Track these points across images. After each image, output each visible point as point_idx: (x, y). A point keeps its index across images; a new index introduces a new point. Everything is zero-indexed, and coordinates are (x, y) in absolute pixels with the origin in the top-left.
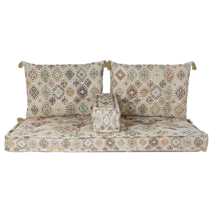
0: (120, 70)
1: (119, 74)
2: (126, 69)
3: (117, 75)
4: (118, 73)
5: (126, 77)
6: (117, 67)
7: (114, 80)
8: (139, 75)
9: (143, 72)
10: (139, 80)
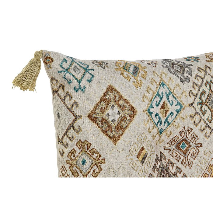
0: (111, 89)
1: (109, 111)
2: (133, 79)
3: (100, 115)
4: (103, 105)
5: (140, 117)
6: (88, 76)
7: (84, 145)
8: (191, 105)
9: (203, 87)
10: (190, 130)
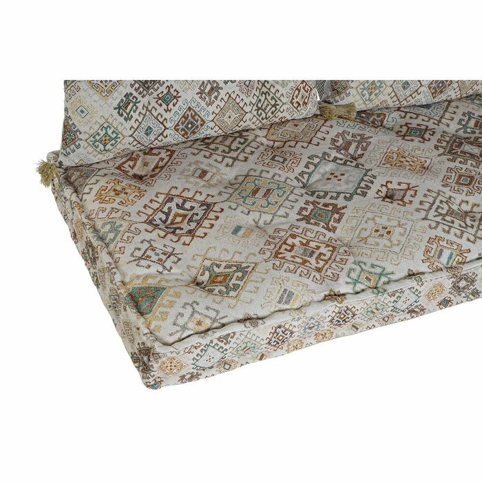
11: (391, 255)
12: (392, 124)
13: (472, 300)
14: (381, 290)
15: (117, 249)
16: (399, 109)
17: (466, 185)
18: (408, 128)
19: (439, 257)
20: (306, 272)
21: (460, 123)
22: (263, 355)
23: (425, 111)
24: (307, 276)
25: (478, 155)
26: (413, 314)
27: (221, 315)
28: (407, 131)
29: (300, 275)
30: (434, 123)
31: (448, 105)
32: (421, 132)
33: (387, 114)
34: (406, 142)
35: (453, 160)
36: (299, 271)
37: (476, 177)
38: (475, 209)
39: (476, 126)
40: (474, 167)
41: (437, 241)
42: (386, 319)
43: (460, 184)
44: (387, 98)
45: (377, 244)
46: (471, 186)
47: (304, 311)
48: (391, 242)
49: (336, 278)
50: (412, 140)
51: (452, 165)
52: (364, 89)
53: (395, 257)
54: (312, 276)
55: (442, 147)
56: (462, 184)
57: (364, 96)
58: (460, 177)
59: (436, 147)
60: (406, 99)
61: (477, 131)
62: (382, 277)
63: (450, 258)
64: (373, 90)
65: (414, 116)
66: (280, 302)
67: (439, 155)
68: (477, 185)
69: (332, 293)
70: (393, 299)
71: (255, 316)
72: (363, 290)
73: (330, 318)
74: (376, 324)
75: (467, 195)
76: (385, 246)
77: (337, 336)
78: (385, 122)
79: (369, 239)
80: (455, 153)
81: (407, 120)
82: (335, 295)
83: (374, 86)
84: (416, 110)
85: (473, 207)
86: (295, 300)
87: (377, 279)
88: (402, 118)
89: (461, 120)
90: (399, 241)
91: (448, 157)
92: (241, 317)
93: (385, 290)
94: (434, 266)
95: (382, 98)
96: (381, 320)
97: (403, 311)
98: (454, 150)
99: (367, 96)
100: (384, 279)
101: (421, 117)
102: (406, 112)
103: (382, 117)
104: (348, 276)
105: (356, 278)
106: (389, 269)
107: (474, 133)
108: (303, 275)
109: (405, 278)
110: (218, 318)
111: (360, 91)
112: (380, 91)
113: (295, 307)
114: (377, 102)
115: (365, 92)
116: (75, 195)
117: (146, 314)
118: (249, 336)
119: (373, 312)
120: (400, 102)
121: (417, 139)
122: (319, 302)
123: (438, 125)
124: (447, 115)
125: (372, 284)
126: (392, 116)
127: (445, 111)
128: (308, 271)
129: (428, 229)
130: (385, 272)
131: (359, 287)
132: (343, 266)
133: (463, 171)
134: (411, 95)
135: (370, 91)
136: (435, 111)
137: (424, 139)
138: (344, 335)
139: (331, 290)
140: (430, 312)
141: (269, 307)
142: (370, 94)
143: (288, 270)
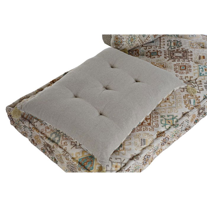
11: (173, 109)
12: (142, 53)
13: (204, 117)
14: (176, 125)
15: (63, 144)
16: (142, 46)
17: (184, 70)
18: (150, 53)
19: (190, 103)
20: (145, 128)
21: (168, 45)
22: (141, 170)
23: (152, 44)
24: (146, 130)
25: (182, 56)
26: (187, 130)
27: (122, 160)
28: (150, 54)
29: (144, 130)
30: (159, 48)
31: (160, 39)
32: (156, 53)
33: (139, 49)
34: (152, 59)
35: (174, 61)
36: (142, 129)
37: (187, 65)
38: (192, 79)
39: (174, 45)
40: (183, 61)
41: (186, 96)
42: (178, 136)
43: (182, 70)
44: (138, 42)
45: (166, 106)
46: (186, 70)
47: (153, 145)
48: (170, 103)
49: (157, 126)
50: (154, 57)
51: (175, 63)
52: (129, 41)
53: (175, 109)
54: (148, 129)
55: (167, 57)
56: (183, 70)
57: (129, 44)
58: (180, 67)
59: (165, 58)
60: (145, 41)
61: (176, 47)
62: (174, 119)
63: (194, 102)
64: (132, 40)
65: (150, 47)
66: (141, 145)
67: (168, 61)
68: (188, 68)
69: (159, 133)
70: (181, 127)
71: (135, 155)
72: (170, 127)
73: (161, 143)
74: (175, 139)
75: (186, 74)
76: (169, 105)
77: (164, 150)
78: (139, 53)
79: (161, 104)
80: (174, 58)
81: (148, 50)
82: (160, 133)
83: (132, 39)
84: (149, 45)
85: (190, 78)
86: (147, 142)
87: (172, 121)
88: (145, 49)
89: (168, 44)
90: (173, 101)
91: (172, 60)
92: (130, 157)
93: (178, 125)
94: (190, 108)
95: (136, 43)
96: (177, 137)
97: (184, 130)
98: (172, 57)
99: (131, 44)
100: (175, 120)
101: (153, 47)
102: (146, 47)
103: (137, 51)
104: (162, 123)
105: (164, 123)
106: (175, 115)
107: (175, 48)
108: (145, 130)
109: (182, 117)
110: (122, 161)
111: (127, 42)
112: (135, 40)
113: (148, 145)
114: (134, 45)
115: (130, 42)
116: (30, 124)
117: (91, 170)
118: (136, 164)
119: (175, 135)
120: (143, 43)
121: (156, 56)
122: (156, 139)
123: (161, 48)
124: (162, 43)
125: (171, 124)
126: (141, 49)
127: (160, 42)
128: (146, 127)
129: (181, 93)
130: (174, 117)
131: (167, 126)
132: (158, 119)
133: (180, 64)
134: (147, 39)
135: (131, 41)
136: (156, 43)
137: (159, 55)
138: (166, 148)
139: (158, 132)
140: (192, 127)
141: (139, 149)
142: (132, 42)
143: (138, 130)
